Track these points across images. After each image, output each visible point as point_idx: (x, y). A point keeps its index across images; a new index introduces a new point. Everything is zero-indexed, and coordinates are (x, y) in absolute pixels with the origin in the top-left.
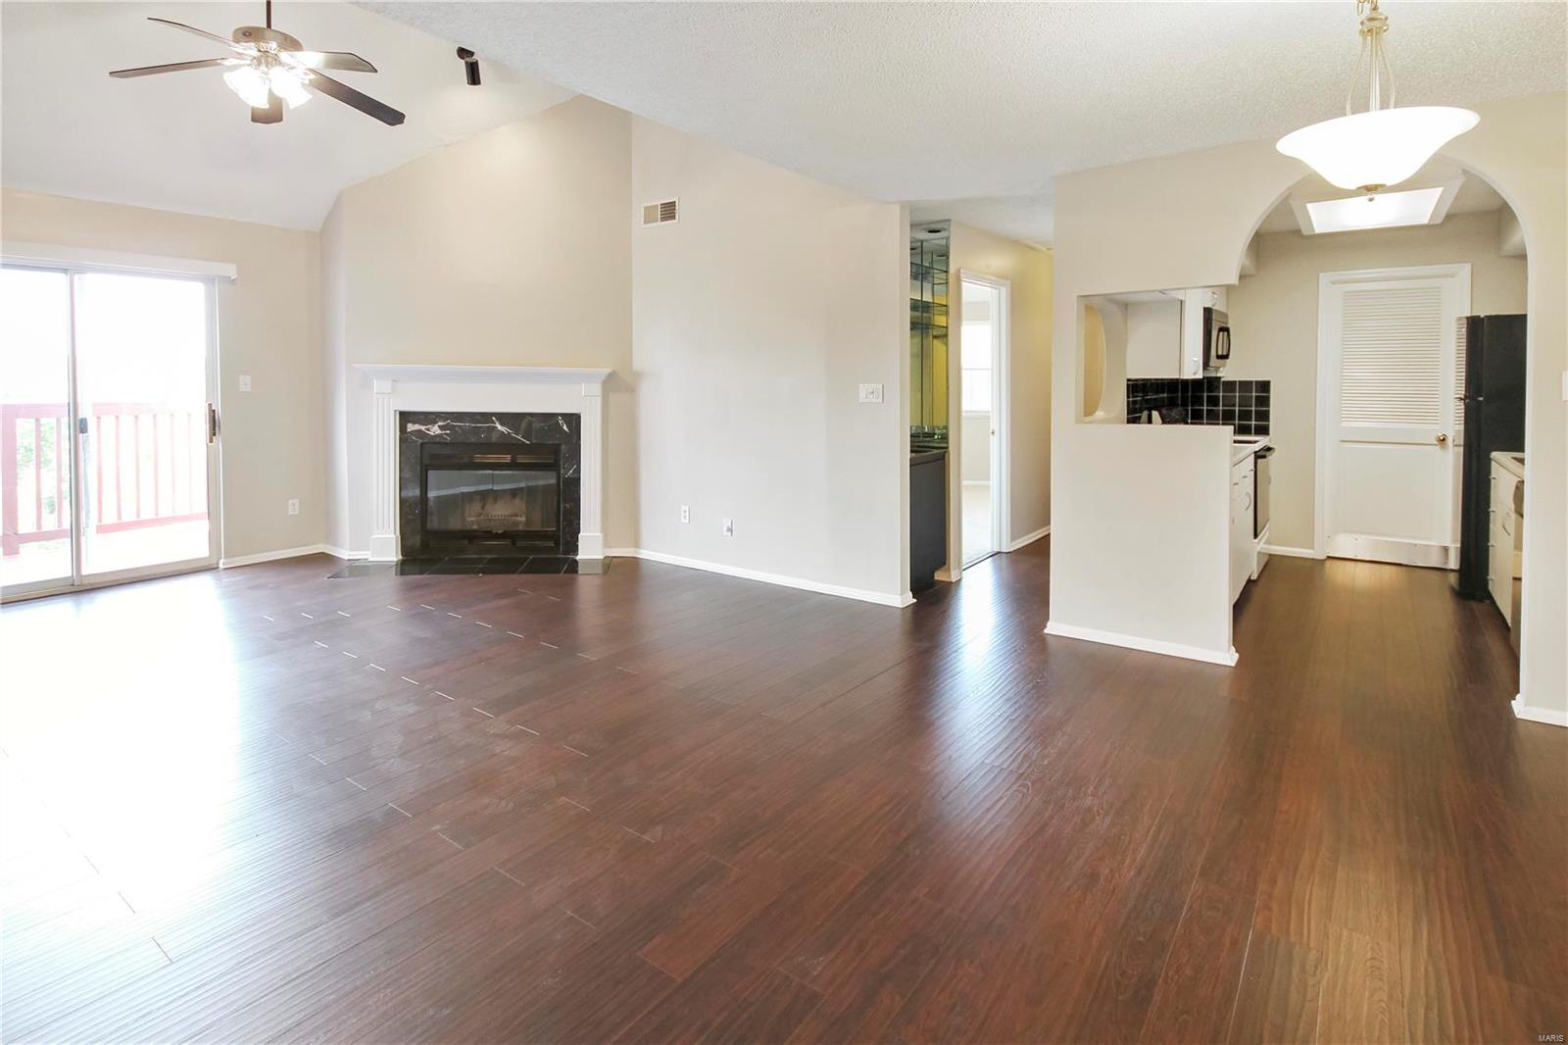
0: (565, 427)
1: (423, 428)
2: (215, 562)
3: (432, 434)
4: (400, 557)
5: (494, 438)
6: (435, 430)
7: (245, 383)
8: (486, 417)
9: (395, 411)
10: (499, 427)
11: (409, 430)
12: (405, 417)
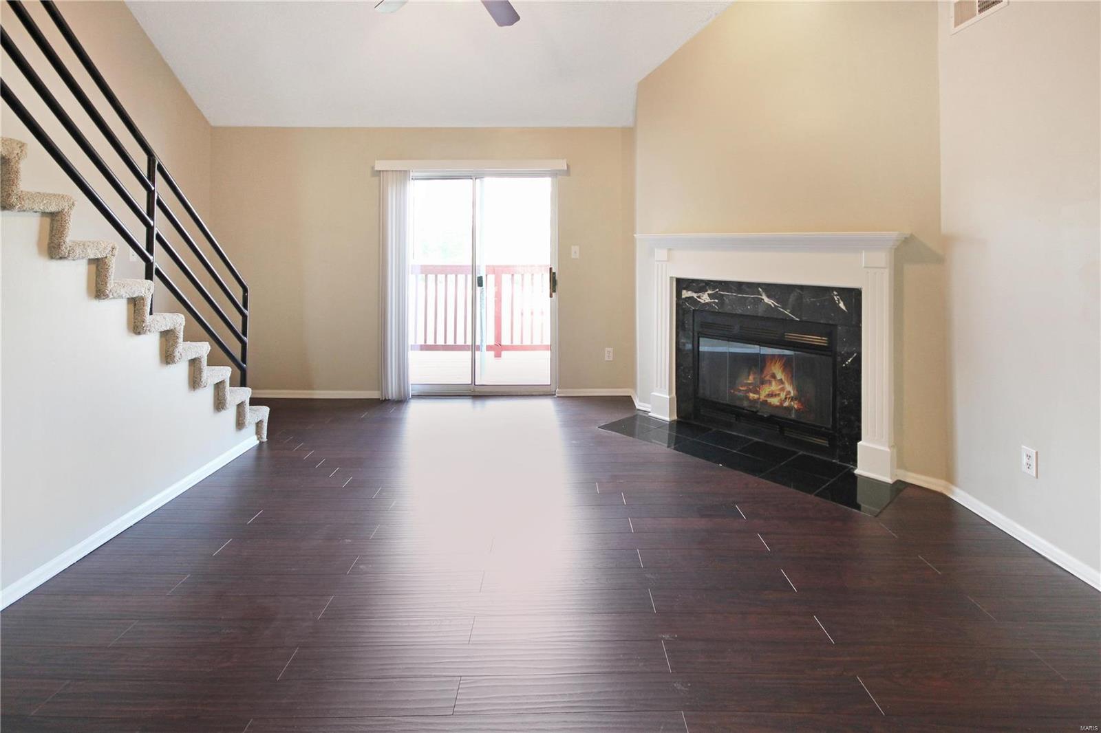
0: (842, 305)
1: (695, 295)
2: (554, 390)
3: (702, 301)
4: (675, 417)
5: (761, 311)
6: (705, 298)
7: (575, 251)
8: (753, 287)
9: (671, 278)
10: (766, 300)
11: (683, 297)
12: (682, 284)
